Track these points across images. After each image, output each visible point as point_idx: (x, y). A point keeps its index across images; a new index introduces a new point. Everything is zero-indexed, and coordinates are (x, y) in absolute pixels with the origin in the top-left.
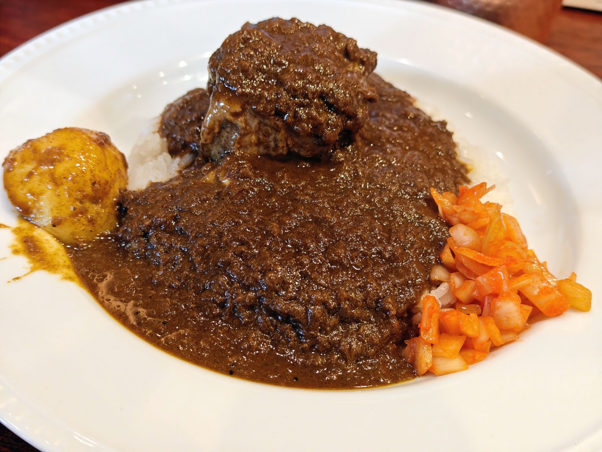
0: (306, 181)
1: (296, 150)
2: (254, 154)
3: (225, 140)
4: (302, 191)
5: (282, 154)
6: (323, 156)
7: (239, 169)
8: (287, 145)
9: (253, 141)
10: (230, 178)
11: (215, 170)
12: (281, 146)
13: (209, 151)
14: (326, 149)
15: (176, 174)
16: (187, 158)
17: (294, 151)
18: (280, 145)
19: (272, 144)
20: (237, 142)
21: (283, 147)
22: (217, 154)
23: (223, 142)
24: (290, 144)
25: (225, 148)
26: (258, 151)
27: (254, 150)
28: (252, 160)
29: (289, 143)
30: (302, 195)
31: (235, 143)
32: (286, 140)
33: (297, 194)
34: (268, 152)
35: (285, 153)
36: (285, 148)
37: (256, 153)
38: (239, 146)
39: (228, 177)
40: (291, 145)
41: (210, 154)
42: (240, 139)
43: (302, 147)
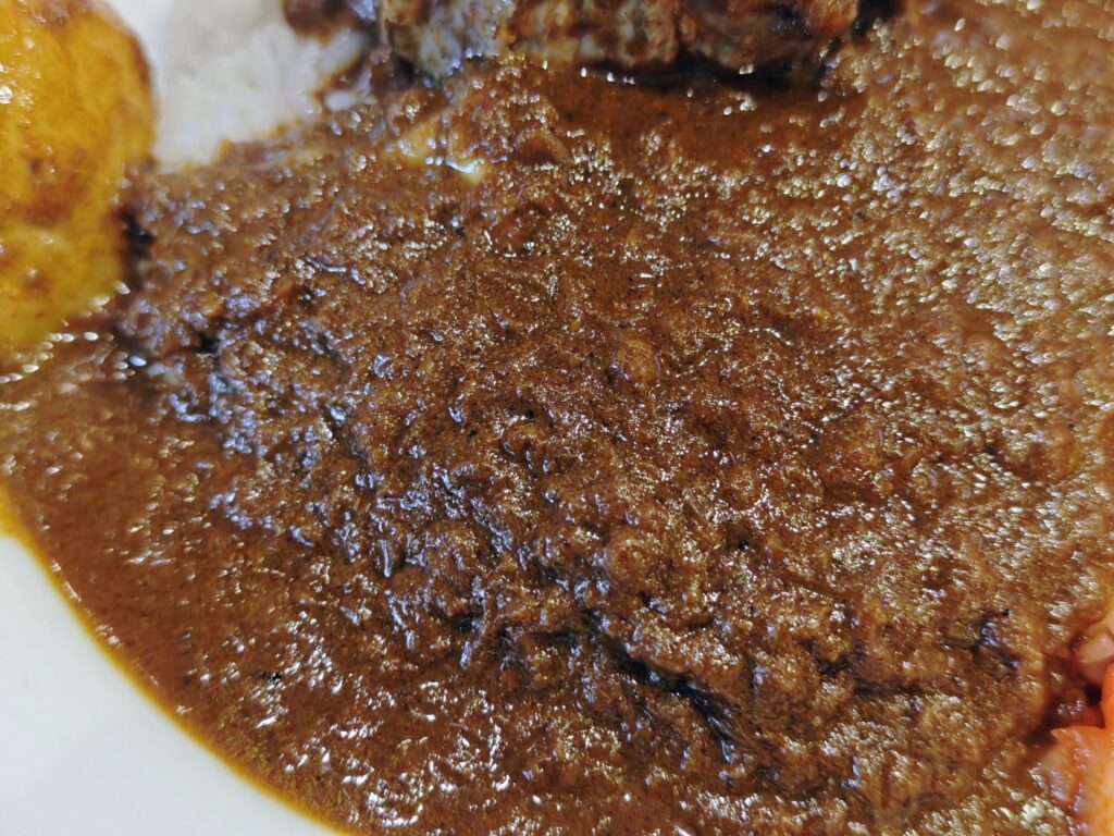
0: (744, 168)
1: (707, 50)
2: (565, 64)
3: (465, 17)
4: (729, 209)
5: (657, 62)
6: (795, 67)
7: (518, 127)
8: (678, 34)
9: (560, 22)
10: (484, 156)
11: (435, 119)
12: (658, 41)
13: (412, 46)
14: (808, 46)
15: (311, 111)
16: (344, 45)
17: (700, 54)
18: (654, 35)
19: (627, 31)
20: (504, 26)
21: (663, 42)
22: (438, 56)
23: (459, 22)
24: (687, 35)
25: (465, 42)
26: (577, 53)
27: (565, 50)
28: (557, 88)
29: (685, 29)
30: (732, 229)
31: (498, 28)
32: (676, 21)
33: (714, 225)
34: (611, 56)
35: (668, 58)
36: (670, 44)
37: (569, 57)
38: (513, 39)
39: (477, 153)
40: (691, 38)
41: (416, 57)
42: (517, 15)
43: (728, 41)
